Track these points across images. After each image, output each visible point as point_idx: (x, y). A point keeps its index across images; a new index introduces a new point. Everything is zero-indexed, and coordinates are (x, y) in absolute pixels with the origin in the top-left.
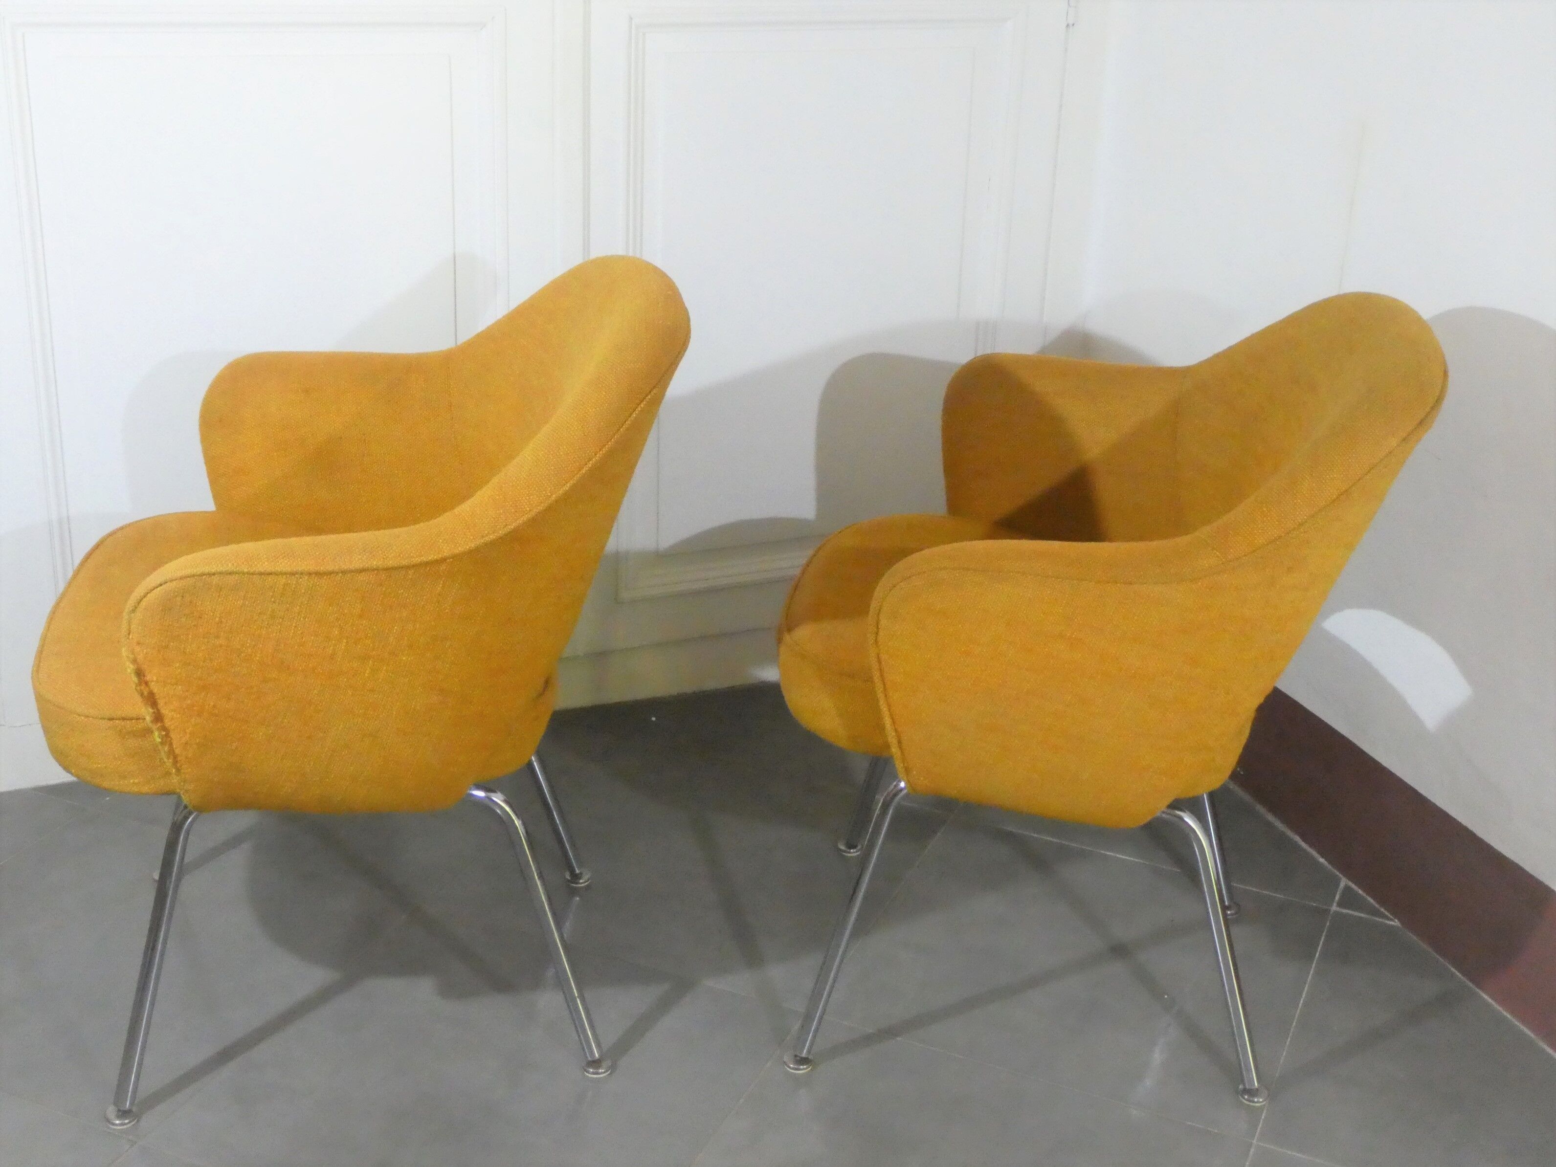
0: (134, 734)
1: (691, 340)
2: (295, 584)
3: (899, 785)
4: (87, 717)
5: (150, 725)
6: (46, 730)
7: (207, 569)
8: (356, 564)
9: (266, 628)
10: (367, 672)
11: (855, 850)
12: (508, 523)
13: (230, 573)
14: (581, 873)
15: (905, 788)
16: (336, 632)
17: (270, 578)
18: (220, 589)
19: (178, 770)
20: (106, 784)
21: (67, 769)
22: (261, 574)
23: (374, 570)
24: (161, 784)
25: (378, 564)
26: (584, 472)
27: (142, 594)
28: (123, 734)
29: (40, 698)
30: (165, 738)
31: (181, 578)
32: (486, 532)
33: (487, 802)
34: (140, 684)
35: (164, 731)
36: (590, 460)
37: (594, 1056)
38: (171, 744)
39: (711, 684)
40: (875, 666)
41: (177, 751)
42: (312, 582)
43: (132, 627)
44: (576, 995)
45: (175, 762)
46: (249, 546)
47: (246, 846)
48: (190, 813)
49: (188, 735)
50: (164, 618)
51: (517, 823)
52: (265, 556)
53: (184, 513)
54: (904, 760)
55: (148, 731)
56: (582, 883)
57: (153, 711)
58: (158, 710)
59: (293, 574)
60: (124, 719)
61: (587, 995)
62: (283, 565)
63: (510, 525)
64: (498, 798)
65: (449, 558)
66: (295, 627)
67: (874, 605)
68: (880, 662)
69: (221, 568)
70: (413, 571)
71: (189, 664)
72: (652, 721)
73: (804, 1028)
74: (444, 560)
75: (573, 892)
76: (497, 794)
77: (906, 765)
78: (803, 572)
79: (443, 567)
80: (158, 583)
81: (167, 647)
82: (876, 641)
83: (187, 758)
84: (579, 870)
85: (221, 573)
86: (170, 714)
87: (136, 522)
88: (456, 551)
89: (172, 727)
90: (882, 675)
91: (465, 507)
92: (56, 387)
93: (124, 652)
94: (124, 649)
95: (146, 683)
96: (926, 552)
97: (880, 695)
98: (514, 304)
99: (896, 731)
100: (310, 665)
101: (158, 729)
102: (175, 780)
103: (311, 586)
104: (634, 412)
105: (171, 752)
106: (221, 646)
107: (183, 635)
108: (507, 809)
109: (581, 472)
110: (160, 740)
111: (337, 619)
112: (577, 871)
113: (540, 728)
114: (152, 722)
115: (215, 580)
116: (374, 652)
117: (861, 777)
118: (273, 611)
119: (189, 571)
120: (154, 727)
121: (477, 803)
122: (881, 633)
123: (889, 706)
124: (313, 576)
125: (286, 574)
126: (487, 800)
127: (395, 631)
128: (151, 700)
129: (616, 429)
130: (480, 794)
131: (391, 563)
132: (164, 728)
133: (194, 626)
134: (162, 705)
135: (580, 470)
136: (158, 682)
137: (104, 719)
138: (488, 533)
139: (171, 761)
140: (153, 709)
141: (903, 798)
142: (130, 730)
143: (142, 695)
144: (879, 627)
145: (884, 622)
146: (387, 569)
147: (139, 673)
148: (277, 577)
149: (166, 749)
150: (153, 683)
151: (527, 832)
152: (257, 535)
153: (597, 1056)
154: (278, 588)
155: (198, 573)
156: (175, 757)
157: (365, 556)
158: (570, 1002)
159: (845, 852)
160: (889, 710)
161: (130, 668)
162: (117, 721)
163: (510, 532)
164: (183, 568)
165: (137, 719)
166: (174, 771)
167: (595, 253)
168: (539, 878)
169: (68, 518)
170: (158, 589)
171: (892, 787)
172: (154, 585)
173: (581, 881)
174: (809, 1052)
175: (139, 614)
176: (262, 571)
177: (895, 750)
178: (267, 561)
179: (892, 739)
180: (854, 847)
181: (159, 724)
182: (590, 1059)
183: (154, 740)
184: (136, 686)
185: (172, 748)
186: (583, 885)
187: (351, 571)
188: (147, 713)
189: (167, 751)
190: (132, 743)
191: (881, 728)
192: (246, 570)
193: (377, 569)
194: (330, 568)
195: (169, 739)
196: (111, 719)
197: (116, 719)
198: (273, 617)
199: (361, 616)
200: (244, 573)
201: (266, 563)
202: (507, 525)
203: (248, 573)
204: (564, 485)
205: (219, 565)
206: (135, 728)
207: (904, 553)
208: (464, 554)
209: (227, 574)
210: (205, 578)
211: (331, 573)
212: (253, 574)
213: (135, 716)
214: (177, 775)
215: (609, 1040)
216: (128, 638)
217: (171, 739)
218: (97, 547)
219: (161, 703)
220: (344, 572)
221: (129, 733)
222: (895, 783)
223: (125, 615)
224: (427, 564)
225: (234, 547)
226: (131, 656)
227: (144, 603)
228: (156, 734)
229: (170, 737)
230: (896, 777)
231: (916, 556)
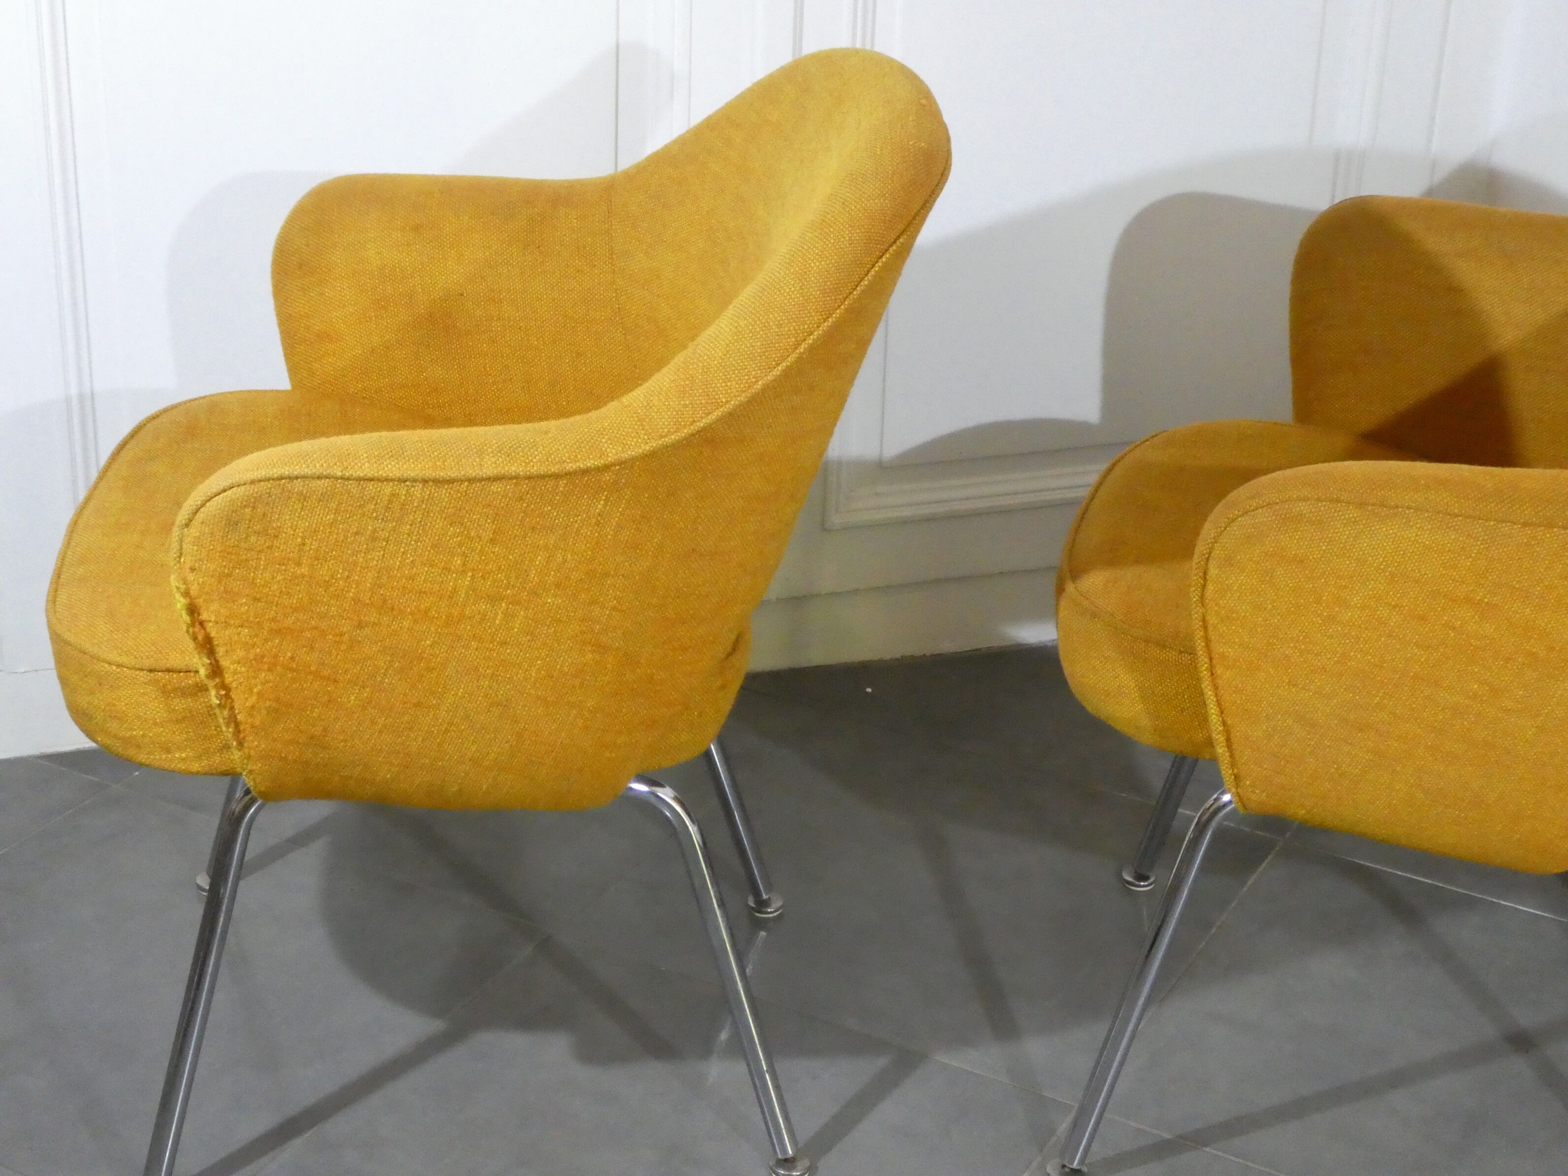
0: (184, 692)
1: (953, 168)
2: (405, 496)
3: (1222, 798)
4: (119, 666)
5: (206, 681)
6: (64, 681)
7: (286, 471)
8: (489, 469)
9: (365, 553)
10: (499, 617)
11: (1146, 883)
12: (696, 419)
13: (319, 478)
14: (769, 899)
15: (1230, 802)
16: (459, 562)
17: (371, 485)
18: (303, 497)
19: (241, 744)
20: (142, 758)
21: (90, 735)
22: (359, 479)
23: (511, 478)
24: (217, 761)
25: (518, 471)
26: (802, 350)
27: (199, 503)
28: (166, 692)
29: (58, 641)
30: (224, 699)
31: (253, 482)
32: (666, 430)
33: (653, 800)
34: (193, 625)
35: (224, 690)
36: (811, 333)
37: (784, 1150)
38: (232, 708)
39: (947, 646)
40: (1200, 634)
41: (239, 717)
42: (428, 493)
43: (184, 546)
44: (765, 1069)
45: (237, 731)
46: (343, 441)
47: (319, 846)
48: (253, 801)
49: (254, 698)
50: (227, 536)
51: (692, 829)
52: (365, 455)
53: (249, 391)
54: (1233, 765)
55: (202, 689)
56: (771, 912)
57: (209, 661)
58: (217, 662)
59: (402, 481)
60: (169, 671)
61: (777, 1066)
62: (392, 469)
63: (699, 421)
64: (666, 794)
65: (613, 465)
66: (403, 553)
67: (1200, 548)
68: (1205, 627)
69: (306, 470)
70: (565, 482)
71: (259, 600)
72: (867, 693)
73: (1077, 1126)
74: (607, 467)
75: (759, 924)
76: (665, 789)
77: (1236, 771)
78: (1093, 497)
79: (607, 477)
80: (222, 488)
81: (229, 575)
82: (1202, 596)
83: (253, 727)
84: (766, 895)
85: (304, 477)
86: (232, 667)
87: (185, 403)
88: (625, 456)
89: (234, 685)
90: (1208, 646)
91: (637, 396)
92: (79, 211)
93: (174, 581)
94: (172, 577)
95: (201, 624)
96: (1278, 474)
97: (1205, 673)
98: (699, 116)
99: (1224, 723)
100: (422, 606)
101: (215, 686)
102: (236, 755)
103: (426, 497)
104: (872, 268)
105: (233, 720)
106: (303, 576)
107: (253, 560)
108: (678, 808)
109: (798, 351)
110: (218, 702)
111: (460, 545)
112: (765, 897)
113: (726, 701)
114: (208, 677)
115: (298, 485)
116: (509, 591)
117: (1157, 783)
118: (375, 531)
119: (262, 473)
120: (211, 684)
121: (637, 801)
122: (1210, 587)
123: (1216, 688)
124: (431, 484)
125: (392, 480)
126: (652, 796)
127: (537, 563)
128: (207, 646)
129: (848, 291)
130: (641, 788)
131: (535, 470)
132: (224, 686)
133: (268, 547)
134: (221, 654)
135: (796, 348)
136: (217, 623)
137: (142, 670)
138: (669, 431)
139: (230, 730)
140: (210, 659)
141: (1227, 817)
142: (177, 685)
143: (195, 639)
144: (1208, 577)
145: (1213, 571)
146: (529, 478)
147: (193, 610)
148: (380, 484)
149: (226, 713)
150: (211, 624)
151: (704, 843)
152: (347, 426)
153: (791, 1153)
154: (381, 500)
155: (276, 476)
156: (237, 724)
157: (500, 459)
158: (755, 1073)
159: (1133, 885)
160: (1216, 695)
161: (181, 603)
162: (160, 673)
163: (699, 432)
164: (255, 468)
165: (187, 672)
166: (235, 743)
167: (810, 47)
168: (719, 906)
169: (92, 394)
170: (221, 495)
171: (1211, 801)
172: (214, 491)
173: (769, 910)
174: (1082, 1161)
175: (193, 531)
176: (362, 475)
177: (1221, 750)
178: (369, 462)
179: (1219, 738)
180: (1145, 878)
181: (217, 680)
182: (780, 1156)
183: (210, 700)
184: (188, 628)
185: (234, 712)
186: (771, 915)
187: (481, 480)
188: (201, 664)
189: (226, 716)
190: (180, 704)
191: (1204, 720)
192: (339, 474)
193: (517, 477)
194: (452, 474)
195: (230, 701)
196: (151, 671)
197: (159, 671)
198: (374, 538)
199: (493, 541)
200: (337, 478)
201: (367, 465)
202: (694, 421)
203: (342, 478)
204: (775, 368)
205: (304, 466)
206: (183, 684)
207: (1247, 475)
208: (634, 459)
209: (313, 478)
210: (284, 485)
211: (451, 481)
212: (348, 479)
213: (184, 668)
214: (240, 750)
215: (808, 1128)
216: (179, 562)
217: (233, 701)
218: (133, 435)
219: (220, 651)
220: (471, 480)
221: (175, 690)
222: (1215, 796)
223: (176, 532)
224: (585, 472)
225: (323, 442)
226: (183, 587)
227: (200, 516)
228: (213, 692)
229: (231, 698)
230: (1218, 786)
231: (1264, 479)
